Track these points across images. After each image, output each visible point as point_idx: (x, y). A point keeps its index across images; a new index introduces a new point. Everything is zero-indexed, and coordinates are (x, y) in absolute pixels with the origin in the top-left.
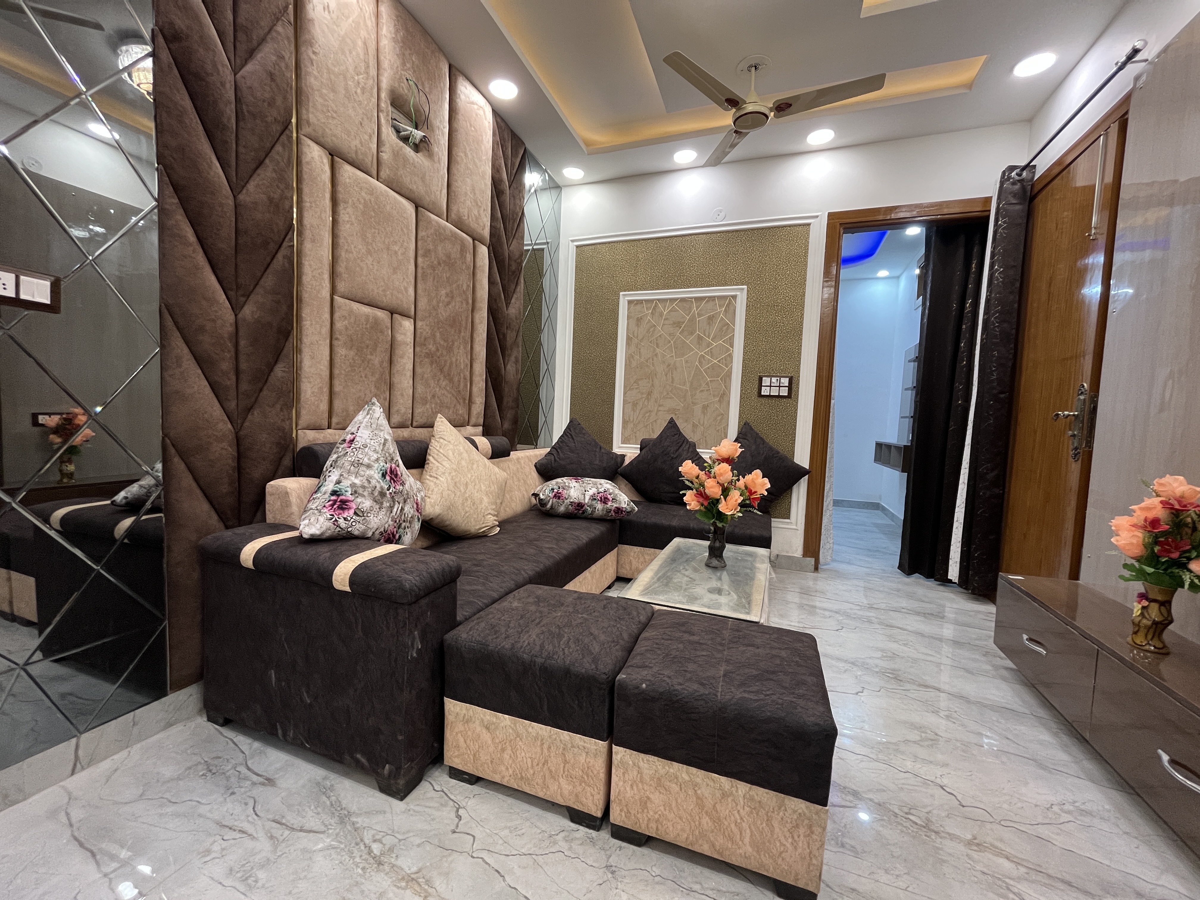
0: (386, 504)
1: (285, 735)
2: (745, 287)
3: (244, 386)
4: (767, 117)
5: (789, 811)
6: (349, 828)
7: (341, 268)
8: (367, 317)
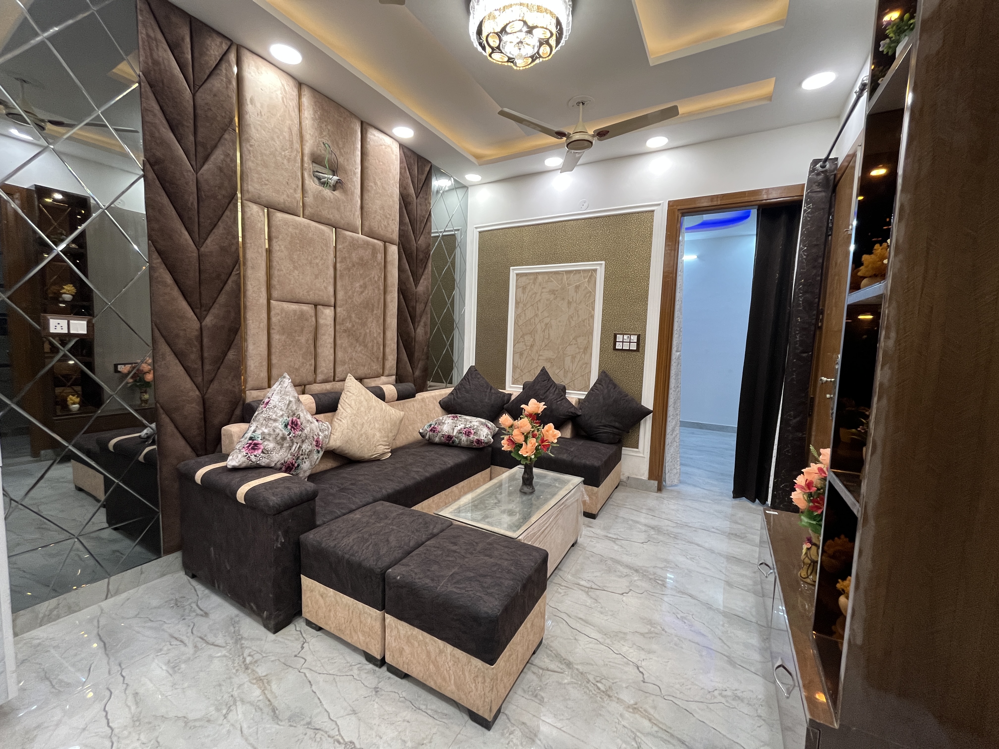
0: (286, 445)
1: (219, 587)
2: (603, 262)
3: (207, 367)
4: (591, 143)
5: (473, 666)
6: (239, 646)
7: (275, 282)
8: (295, 311)
